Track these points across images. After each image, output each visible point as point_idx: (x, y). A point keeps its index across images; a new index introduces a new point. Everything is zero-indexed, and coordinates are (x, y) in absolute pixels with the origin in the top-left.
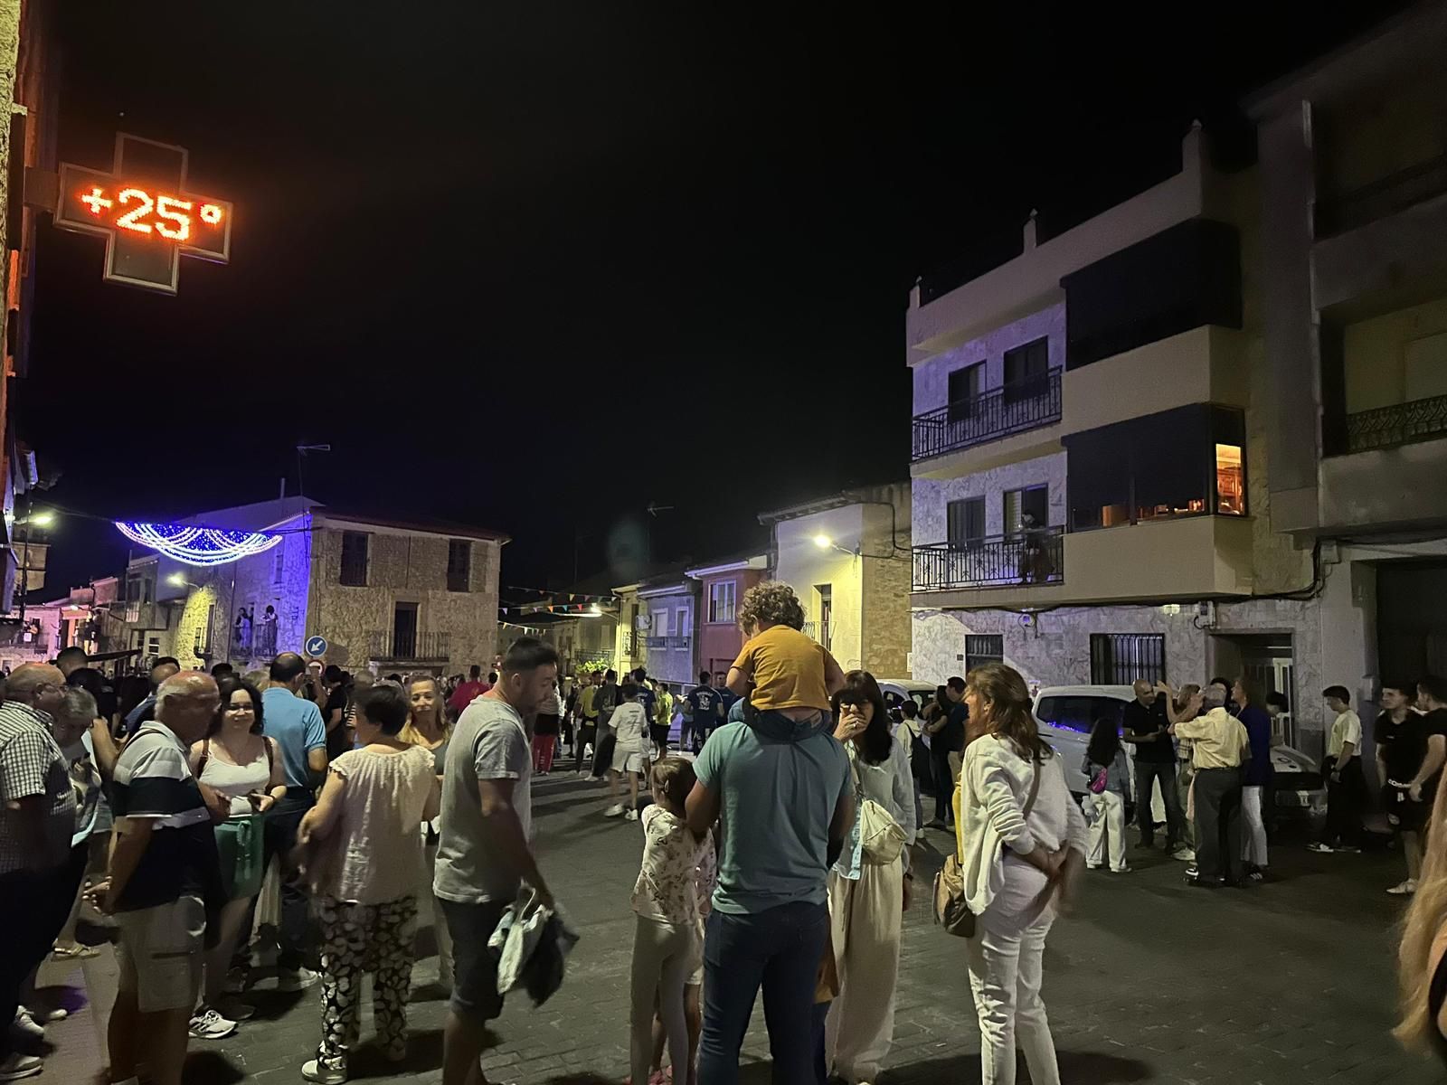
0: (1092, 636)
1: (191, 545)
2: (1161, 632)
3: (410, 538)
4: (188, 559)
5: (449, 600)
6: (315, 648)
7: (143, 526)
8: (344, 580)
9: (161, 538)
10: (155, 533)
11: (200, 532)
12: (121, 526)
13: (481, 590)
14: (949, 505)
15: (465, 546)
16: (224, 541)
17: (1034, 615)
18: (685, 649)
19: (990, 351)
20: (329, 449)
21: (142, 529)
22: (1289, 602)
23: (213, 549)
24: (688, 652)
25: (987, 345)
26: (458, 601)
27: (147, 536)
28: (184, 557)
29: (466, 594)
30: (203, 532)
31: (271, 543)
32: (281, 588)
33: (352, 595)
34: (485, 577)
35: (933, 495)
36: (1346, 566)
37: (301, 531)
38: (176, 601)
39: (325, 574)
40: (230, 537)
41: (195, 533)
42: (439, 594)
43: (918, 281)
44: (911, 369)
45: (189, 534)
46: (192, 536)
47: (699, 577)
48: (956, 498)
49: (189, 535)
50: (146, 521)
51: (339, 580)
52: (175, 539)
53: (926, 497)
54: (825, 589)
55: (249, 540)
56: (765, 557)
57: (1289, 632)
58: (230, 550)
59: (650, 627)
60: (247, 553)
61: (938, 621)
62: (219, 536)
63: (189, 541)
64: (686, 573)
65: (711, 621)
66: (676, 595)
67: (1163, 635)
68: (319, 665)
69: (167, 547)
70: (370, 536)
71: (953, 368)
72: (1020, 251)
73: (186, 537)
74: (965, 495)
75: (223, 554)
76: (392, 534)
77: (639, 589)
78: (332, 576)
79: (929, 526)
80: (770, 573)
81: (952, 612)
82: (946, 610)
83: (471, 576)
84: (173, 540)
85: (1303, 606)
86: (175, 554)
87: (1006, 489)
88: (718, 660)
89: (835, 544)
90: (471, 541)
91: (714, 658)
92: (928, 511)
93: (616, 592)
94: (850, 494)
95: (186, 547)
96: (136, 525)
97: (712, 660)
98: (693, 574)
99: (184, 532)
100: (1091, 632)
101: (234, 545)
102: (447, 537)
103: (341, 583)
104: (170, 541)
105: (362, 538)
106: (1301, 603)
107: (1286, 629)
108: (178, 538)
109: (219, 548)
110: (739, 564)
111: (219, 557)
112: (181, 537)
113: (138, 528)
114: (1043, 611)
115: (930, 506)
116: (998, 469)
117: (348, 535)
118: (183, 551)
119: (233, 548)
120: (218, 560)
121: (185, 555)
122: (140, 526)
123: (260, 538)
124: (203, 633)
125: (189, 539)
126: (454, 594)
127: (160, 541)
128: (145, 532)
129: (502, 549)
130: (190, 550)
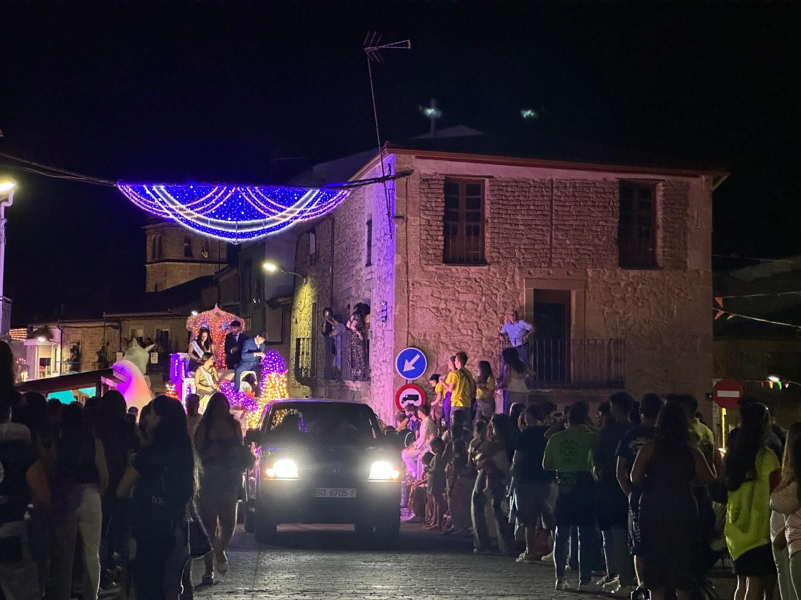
1: (221, 213)
3: (552, 181)
4: (217, 233)
5: (623, 284)
6: (409, 366)
7: (153, 188)
8: (449, 258)
9: (180, 205)
10: (171, 197)
11: (232, 192)
12: (127, 190)
13: (679, 265)
15: (648, 191)
20: (408, 46)
21: (154, 193)
23: (252, 218)
26: (640, 285)
27: (161, 201)
28: (212, 231)
29: (655, 274)
30: (236, 191)
32: (371, 272)
33: (463, 280)
34: (685, 242)
37: (377, 181)
38: (280, 300)
39: (418, 248)
40: (274, 197)
41: (226, 193)
42: (606, 274)
45: (218, 195)
46: (221, 199)
49: (217, 197)
50: (158, 182)
51: (441, 258)
52: (201, 204)
55: (302, 199)
58: (276, 217)
60: (299, 220)
63: (218, 206)
68: (416, 392)
69: (189, 218)
70: (487, 180)
73: (214, 201)
76: (522, 176)
78: (431, 252)
83: (659, 243)
84: (196, 206)
90: (657, 181)
95: (212, 215)
96: (146, 188)
99: (211, 194)
101: (282, 210)
102: (613, 177)
103: (446, 261)
104: (192, 208)
105: (475, 188)
109: (263, 217)
111: (260, 228)
112: (207, 201)
113: (148, 192)
117: (451, 185)
118: (212, 223)
119: (280, 214)
120: (258, 233)
121: (214, 228)
122: (150, 189)
123: (318, 196)
124: (306, 346)
125: (217, 202)
126: (633, 273)
127: (181, 210)
128: (158, 197)
129: (714, 192)
130: (220, 221)
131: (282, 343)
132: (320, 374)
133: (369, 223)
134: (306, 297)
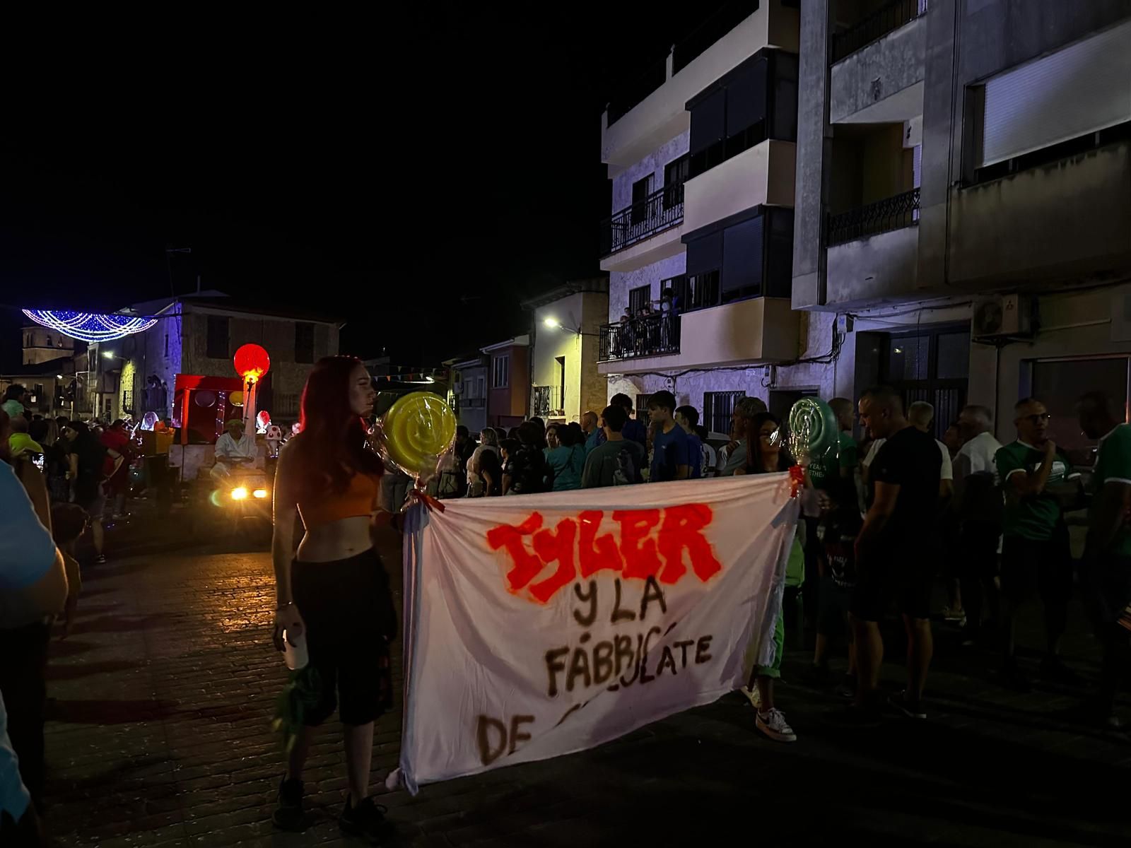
0: (705, 394)
1: (83, 327)
2: (744, 390)
3: (262, 321)
4: (82, 337)
5: (297, 370)
7: (44, 312)
8: (210, 355)
9: (59, 322)
10: (55, 318)
11: (90, 317)
12: (28, 313)
14: (631, 292)
15: (309, 328)
16: (111, 324)
17: (674, 378)
18: (482, 408)
19: (657, 165)
20: (190, 251)
21: (44, 315)
22: (818, 364)
23: (102, 330)
24: (484, 410)
25: (655, 160)
26: (305, 371)
27: (49, 320)
28: (79, 336)
30: (93, 316)
31: (148, 326)
32: (168, 360)
33: (217, 366)
35: (622, 284)
36: (853, 336)
37: (172, 315)
39: (194, 349)
40: (115, 320)
41: (87, 317)
42: (289, 365)
43: (607, 106)
44: (611, 180)
46: (84, 319)
47: (489, 352)
48: (635, 287)
49: (81, 319)
50: (46, 310)
51: (206, 354)
52: (71, 323)
53: (618, 286)
54: (562, 360)
55: (131, 322)
56: (528, 336)
57: (816, 388)
58: (116, 331)
59: (463, 392)
60: (130, 332)
61: (622, 384)
62: (105, 319)
63: (82, 323)
64: (481, 349)
65: (496, 386)
66: (477, 366)
67: (745, 392)
69: (65, 329)
70: (230, 319)
71: (635, 181)
72: (664, 81)
73: (80, 321)
74: (640, 284)
75: (111, 333)
76: (247, 318)
77: (455, 362)
78: (200, 351)
79: (619, 309)
80: (531, 348)
81: (630, 377)
82: (626, 375)
83: (315, 352)
84: (69, 323)
85: (826, 367)
86: (71, 334)
87: (663, 279)
88: (503, 417)
89: (561, 324)
90: (314, 324)
91: (501, 415)
92: (619, 298)
93: (445, 364)
94: (574, 284)
95: (78, 328)
96: (39, 312)
97: (499, 417)
98: (484, 350)
99: (78, 317)
100: (705, 390)
101: (119, 327)
102: (293, 320)
103: (208, 356)
104: (67, 323)
105: (224, 321)
106: (825, 365)
107: (815, 386)
108: (73, 321)
109: (109, 330)
110: (508, 341)
111: (107, 336)
112: (75, 321)
113: (40, 314)
114: (680, 375)
115: (621, 294)
116: (658, 263)
117: (211, 319)
118: (78, 332)
119: (118, 329)
120: (106, 338)
121: (80, 334)
122: (42, 312)
123: (139, 322)
124: (129, 395)
125: (82, 321)
126: (302, 365)
127: (60, 324)
128: (46, 317)
129: (340, 331)
130: (83, 331)
131: (113, 393)
132: (138, 409)
133: (167, 336)
134: (129, 370)
